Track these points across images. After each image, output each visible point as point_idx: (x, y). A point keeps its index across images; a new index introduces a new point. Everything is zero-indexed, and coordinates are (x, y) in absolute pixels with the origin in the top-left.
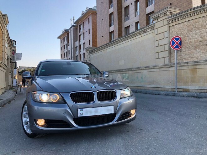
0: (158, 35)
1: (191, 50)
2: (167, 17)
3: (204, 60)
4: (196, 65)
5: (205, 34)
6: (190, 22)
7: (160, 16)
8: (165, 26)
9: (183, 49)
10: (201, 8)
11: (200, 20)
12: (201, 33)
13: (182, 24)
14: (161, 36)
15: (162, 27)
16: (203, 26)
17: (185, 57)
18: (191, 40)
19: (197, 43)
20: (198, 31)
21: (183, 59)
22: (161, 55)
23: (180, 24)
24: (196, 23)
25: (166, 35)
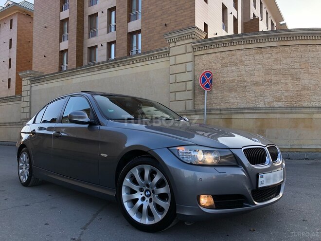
0: (176, 66)
1: (225, 93)
2: (191, 41)
3: (242, 107)
4: (231, 114)
5: (244, 72)
6: (224, 53)
7: (181, 38)
8: (187, 54)
9: (213, 89)
10: (241, 37)
11: (238, 53)
12: (238, 70)
13: (214, 55)
14: (181, 68)
15: (183, 55)
16: (241, 62)
17: (216, 101)
18: (225, 79)
19: (233, 84)
20: (234, 68)
21: (214, 105)
22: (179, 96)
23: (209, 55)
24: (232, 56)
25: (189, 67)
